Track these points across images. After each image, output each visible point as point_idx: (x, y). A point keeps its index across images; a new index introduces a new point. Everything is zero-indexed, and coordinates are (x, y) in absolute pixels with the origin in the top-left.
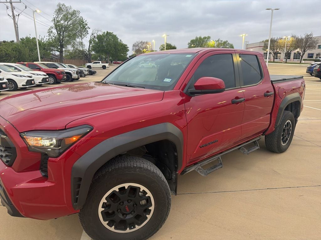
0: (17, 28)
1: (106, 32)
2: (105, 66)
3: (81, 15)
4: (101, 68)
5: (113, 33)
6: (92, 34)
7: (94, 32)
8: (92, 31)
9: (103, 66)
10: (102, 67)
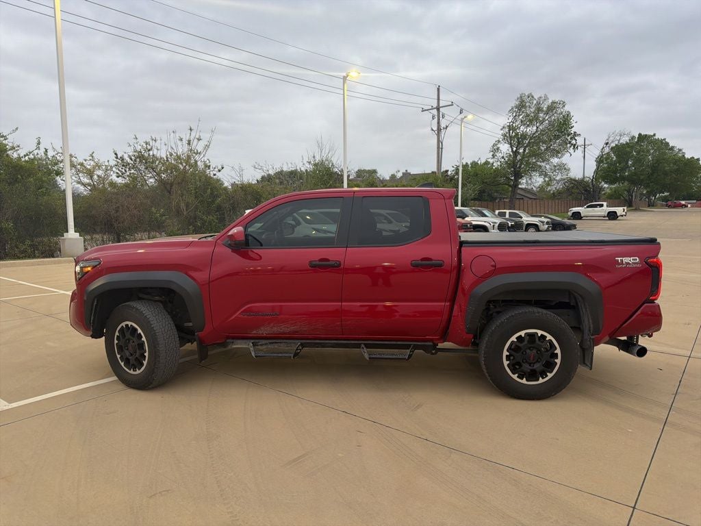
0: (442, 148)
1: (637, 136)
2: (615, 212)
3: (567, 108)
4: (604, 217)
5: (654, 135)
6: (607, 144)
7: (611, 139)
8: (607, 137)
9: (609, 213)
10: (608, 216)
